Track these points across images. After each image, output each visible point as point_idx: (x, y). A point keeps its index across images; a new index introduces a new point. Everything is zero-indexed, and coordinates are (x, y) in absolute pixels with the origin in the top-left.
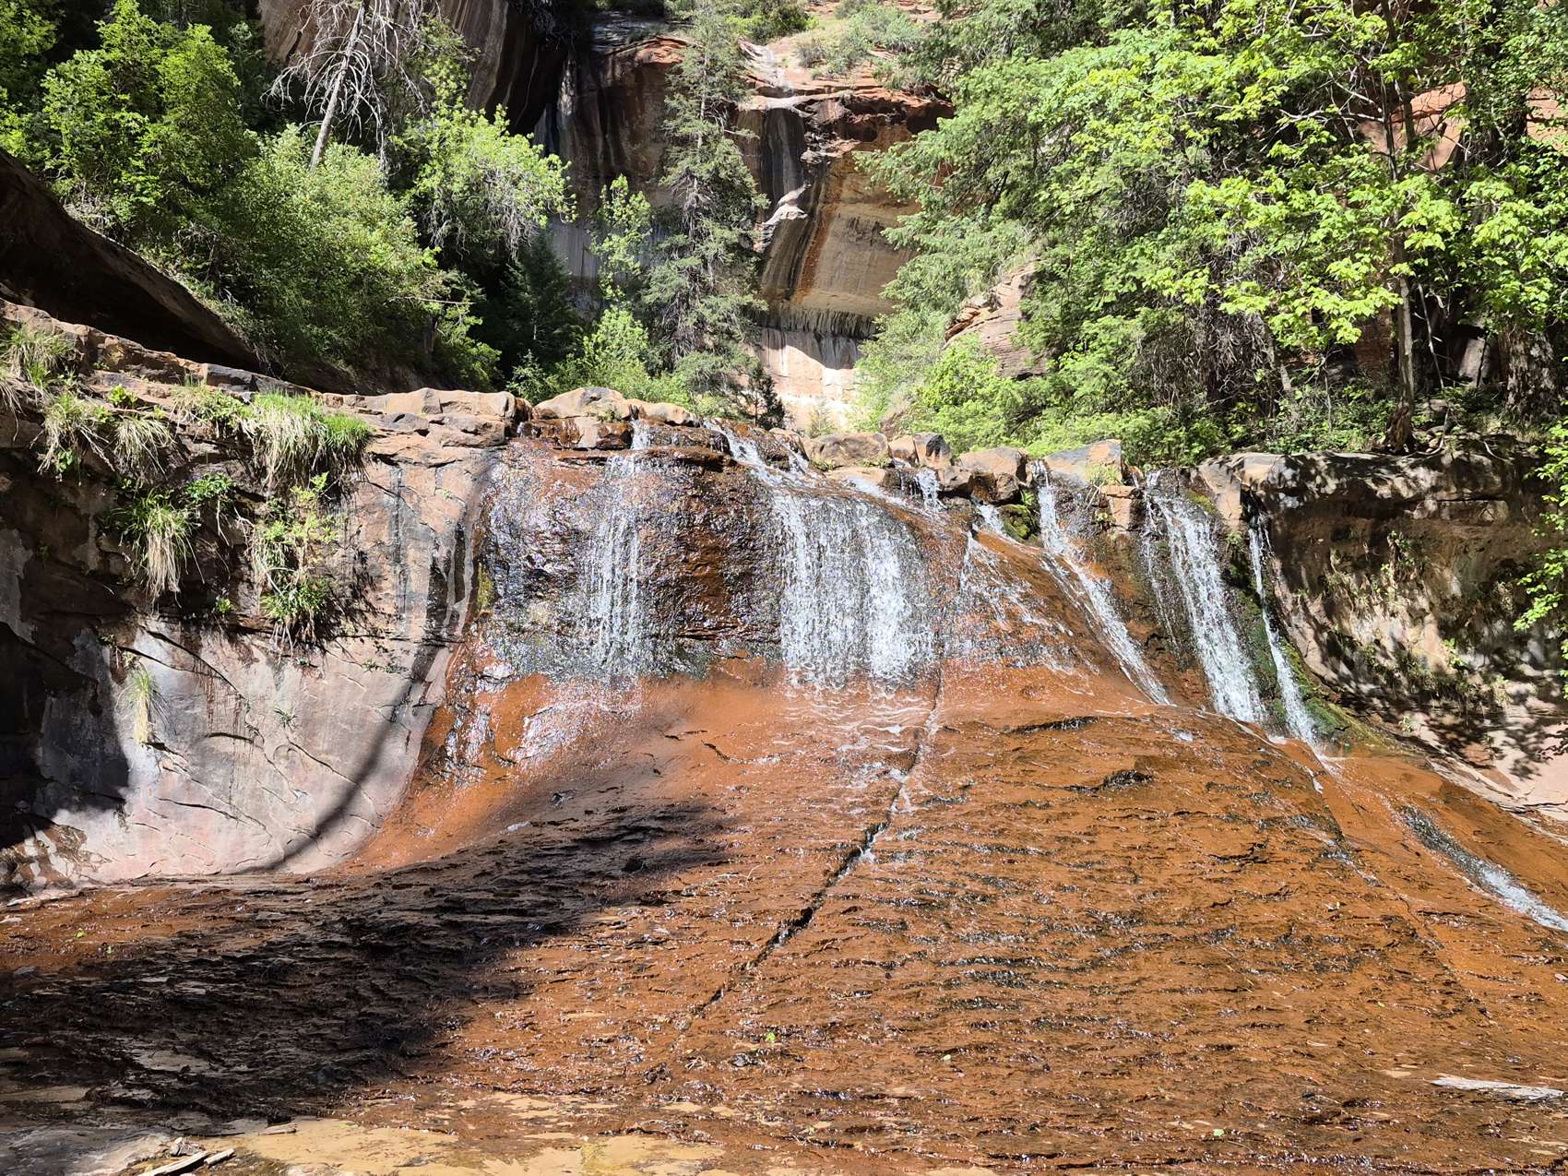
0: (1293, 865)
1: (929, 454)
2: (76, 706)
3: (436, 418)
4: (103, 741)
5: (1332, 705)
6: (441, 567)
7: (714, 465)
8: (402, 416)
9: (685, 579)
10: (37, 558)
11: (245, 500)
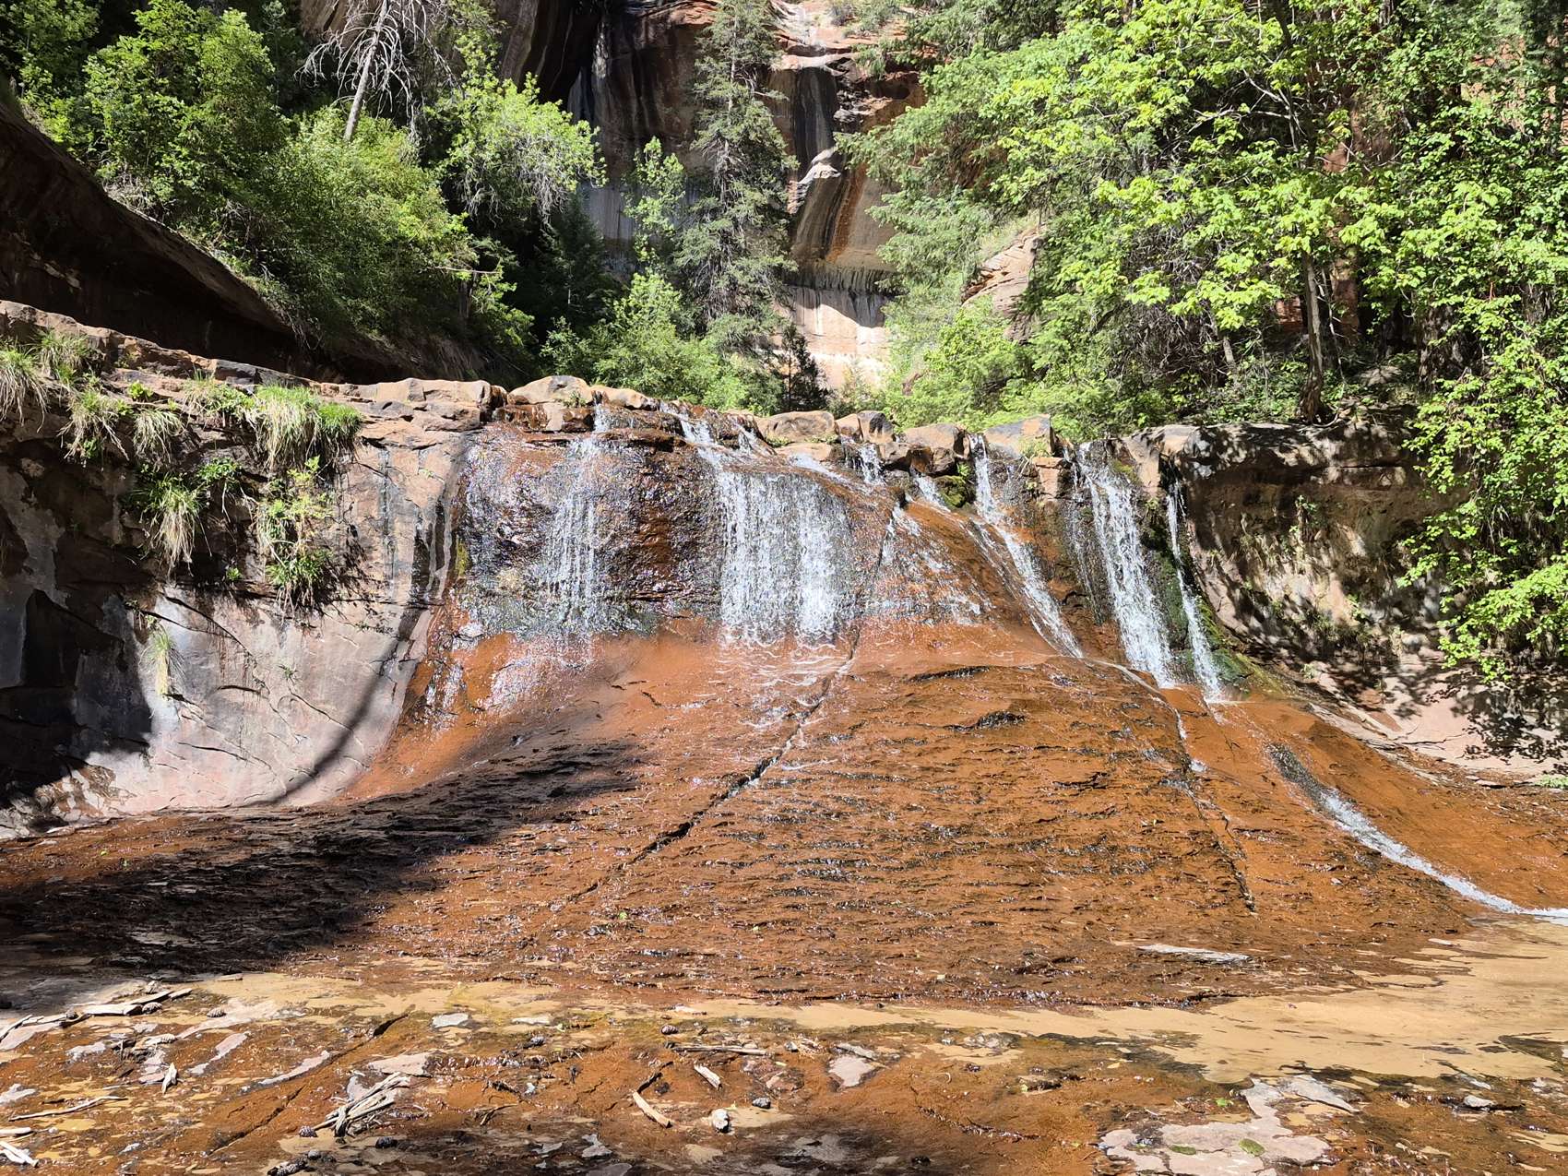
0: (1128, 790)
1: (872, 431)
2: (105, 663)
3: (420, 405)
4: (129, 694)
5: (1239, 655)
6: (424, 538)
7: (666, 446)
8: (389, 404)
9: (636, 548)
10: (69, 533)
11: (249, 481)
